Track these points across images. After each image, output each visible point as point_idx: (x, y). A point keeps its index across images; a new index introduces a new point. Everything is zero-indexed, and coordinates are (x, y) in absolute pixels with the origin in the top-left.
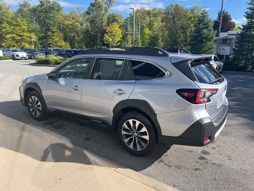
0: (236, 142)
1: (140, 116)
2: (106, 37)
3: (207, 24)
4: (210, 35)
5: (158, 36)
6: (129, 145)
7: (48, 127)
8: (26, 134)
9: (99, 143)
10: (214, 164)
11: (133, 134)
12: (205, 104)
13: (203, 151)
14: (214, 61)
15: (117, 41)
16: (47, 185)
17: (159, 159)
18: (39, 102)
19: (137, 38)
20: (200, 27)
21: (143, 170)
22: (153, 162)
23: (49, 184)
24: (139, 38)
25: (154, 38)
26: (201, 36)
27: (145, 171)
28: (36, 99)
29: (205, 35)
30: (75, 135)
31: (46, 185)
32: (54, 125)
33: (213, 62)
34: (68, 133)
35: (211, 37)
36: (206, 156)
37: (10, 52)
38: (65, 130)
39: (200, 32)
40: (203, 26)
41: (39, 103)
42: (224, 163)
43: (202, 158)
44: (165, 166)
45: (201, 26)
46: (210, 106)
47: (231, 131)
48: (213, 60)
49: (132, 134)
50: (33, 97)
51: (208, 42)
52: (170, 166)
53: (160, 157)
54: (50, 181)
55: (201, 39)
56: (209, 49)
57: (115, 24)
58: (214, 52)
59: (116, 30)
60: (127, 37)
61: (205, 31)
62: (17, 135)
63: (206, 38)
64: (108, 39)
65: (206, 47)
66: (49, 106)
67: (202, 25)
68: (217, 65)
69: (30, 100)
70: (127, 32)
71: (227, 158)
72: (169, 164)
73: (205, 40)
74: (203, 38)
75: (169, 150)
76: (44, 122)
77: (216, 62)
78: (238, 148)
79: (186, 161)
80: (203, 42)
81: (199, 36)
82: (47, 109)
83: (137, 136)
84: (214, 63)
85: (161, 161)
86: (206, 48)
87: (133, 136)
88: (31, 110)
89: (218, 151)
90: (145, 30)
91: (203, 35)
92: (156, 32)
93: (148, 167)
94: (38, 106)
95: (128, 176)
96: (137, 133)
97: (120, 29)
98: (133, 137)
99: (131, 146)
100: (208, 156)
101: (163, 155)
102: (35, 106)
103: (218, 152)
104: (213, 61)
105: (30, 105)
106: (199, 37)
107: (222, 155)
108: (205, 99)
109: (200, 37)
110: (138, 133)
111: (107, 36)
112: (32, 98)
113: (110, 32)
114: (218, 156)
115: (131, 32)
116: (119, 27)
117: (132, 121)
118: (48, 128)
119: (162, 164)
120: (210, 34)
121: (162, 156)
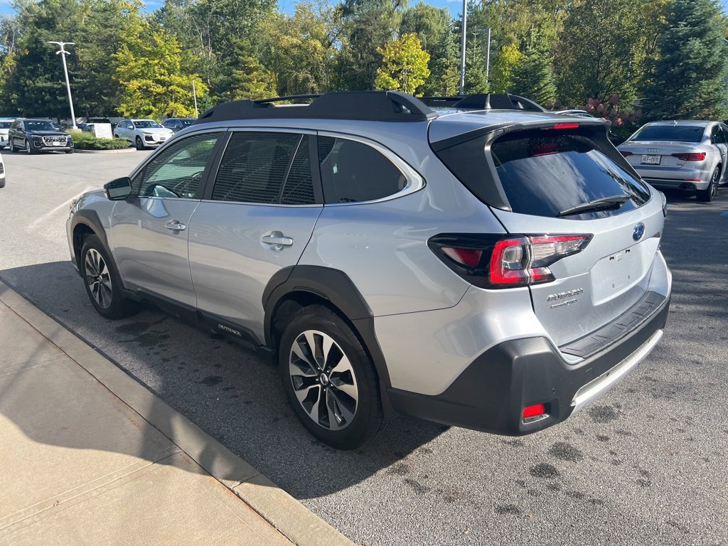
0: (696, 420)
1: (334, 322)
2: (383, 76)
3: (705, 22)
4: (711, 59)
5: (539, 67)
6: (310, 410)
7: (123, 337)
8: (44, 357)
9: (236, 396)
10: (578, 495)
11: (318, 377)
12: (526, 288)
13: (561, 444)
14: (712, 143)
15: (415, 87)
16: (12, 516)
17: (396, 460)
18: (106, 266)
19: (476, 77)
20: (679, 32)
21: (326, 494)
22: (372, 471)
23: (20, 514)
24: (482, 76)
25: (525, 73)
26: (681, 62)
27: (332, 498)
28: (99, 256)
29: (695, 58)
30: (183, 366)
31: (8, 519)
32: (144, 333)
33: (708, 147)
34: (168, 360)
35: (714, 65)
36: (561, 465)
37: (132, 127)
38: (164, 350)
39: (679, 50)
40: (689, 28)
41: (106, 271)
42: (617, 492)
43: (544, 471)
44: (406, 487)
45: (681, 29)
46: (551, 296)
47: (693, 380)
48: (707, 138)
49: (316, 377)
50: (91, 250)
51: (703, 82)
52: (420, 490)
53: (401, 455)
54: (26, 507)
55: (682, 73)
56: (707, 104)
57: (408, 38)
58: (722, 112)
59: (412, 56)
60: (444, 76)
61: (696, 44)
62: (20, 359)
63: (699, 68)
64: (388, 83)
65: (696, 95)
66: (126, 279)
67: (685, 26)
68: (722, 156)
69: (87, 258)
70: (444, 60)
71: (636, 477)
72: (422, 483)
73: (694, 75)
74: (687, 68)
75: (443, 434)
76: (119, 324)
77: (720, 145)
78: (693, 445)
79: (486, 476)
80: (688, 82)
81: (673, 62)
82: (123, 288)
83: (330, 383)
84: (712, 148)
85: (403, 470)
86: (697, 102)
87: (319, 382)
88: (92, 287)
89: (612, 448)
90: (507, 51)
91: (690, 58)
92: (534, 57)
93: (349, 486)
94: (103, 276)
95: (261, 512)
96: (328, 375)
97: (422, 53)
98: (319, 385)
99: (314, 414)
100: (568, 463)
101: (417, 451)
102: (98, 277)
103: (612, 453)
104: (708, 142)
105: (88, 273)
106: (673, 66)
107: (621, 468)
108: (528, 272)
109: (679, 66)
110: (329, 373)
111: (385, 76)
112: (90, 255)
113: (394, 62)
114: (605, 468)
115: (455, 59)
116: (421, 47)
117: (314, 334)
118: (121, 342)
119: (399, 479)
120: (711, 55)
121: (410, 452)
